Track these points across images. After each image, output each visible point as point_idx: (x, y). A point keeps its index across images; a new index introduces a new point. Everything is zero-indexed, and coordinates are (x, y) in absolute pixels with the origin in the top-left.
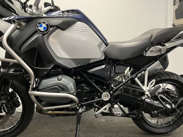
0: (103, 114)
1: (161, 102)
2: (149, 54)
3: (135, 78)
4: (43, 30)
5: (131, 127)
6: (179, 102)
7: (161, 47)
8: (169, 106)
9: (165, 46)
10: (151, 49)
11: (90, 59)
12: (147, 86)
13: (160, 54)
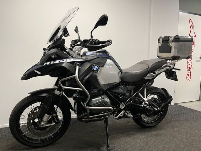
0: (120, 117)
1: (152, 107)
2: (146, 78)
3: (139, 93)
4: (96, 70)
5: (131, 125)
6: (162, 106)
7: (154, 74)
8: (156, 109)
9: (156, 73)
10: (148, 75)
11: (114, 83)
12: (146, 98)
13: (153, 78)
